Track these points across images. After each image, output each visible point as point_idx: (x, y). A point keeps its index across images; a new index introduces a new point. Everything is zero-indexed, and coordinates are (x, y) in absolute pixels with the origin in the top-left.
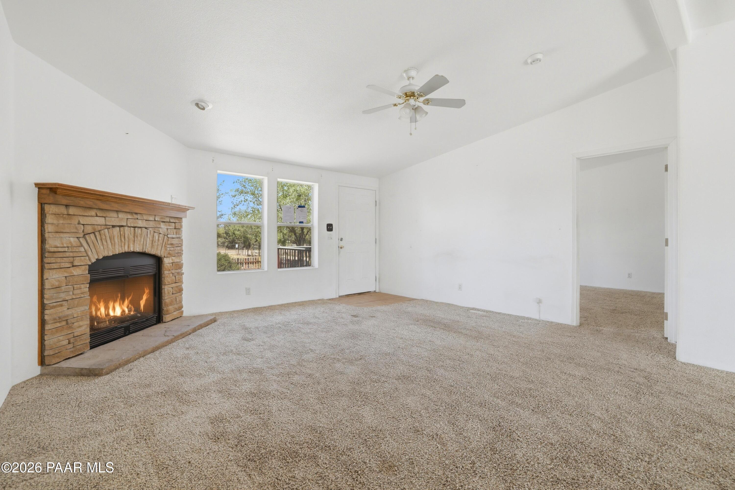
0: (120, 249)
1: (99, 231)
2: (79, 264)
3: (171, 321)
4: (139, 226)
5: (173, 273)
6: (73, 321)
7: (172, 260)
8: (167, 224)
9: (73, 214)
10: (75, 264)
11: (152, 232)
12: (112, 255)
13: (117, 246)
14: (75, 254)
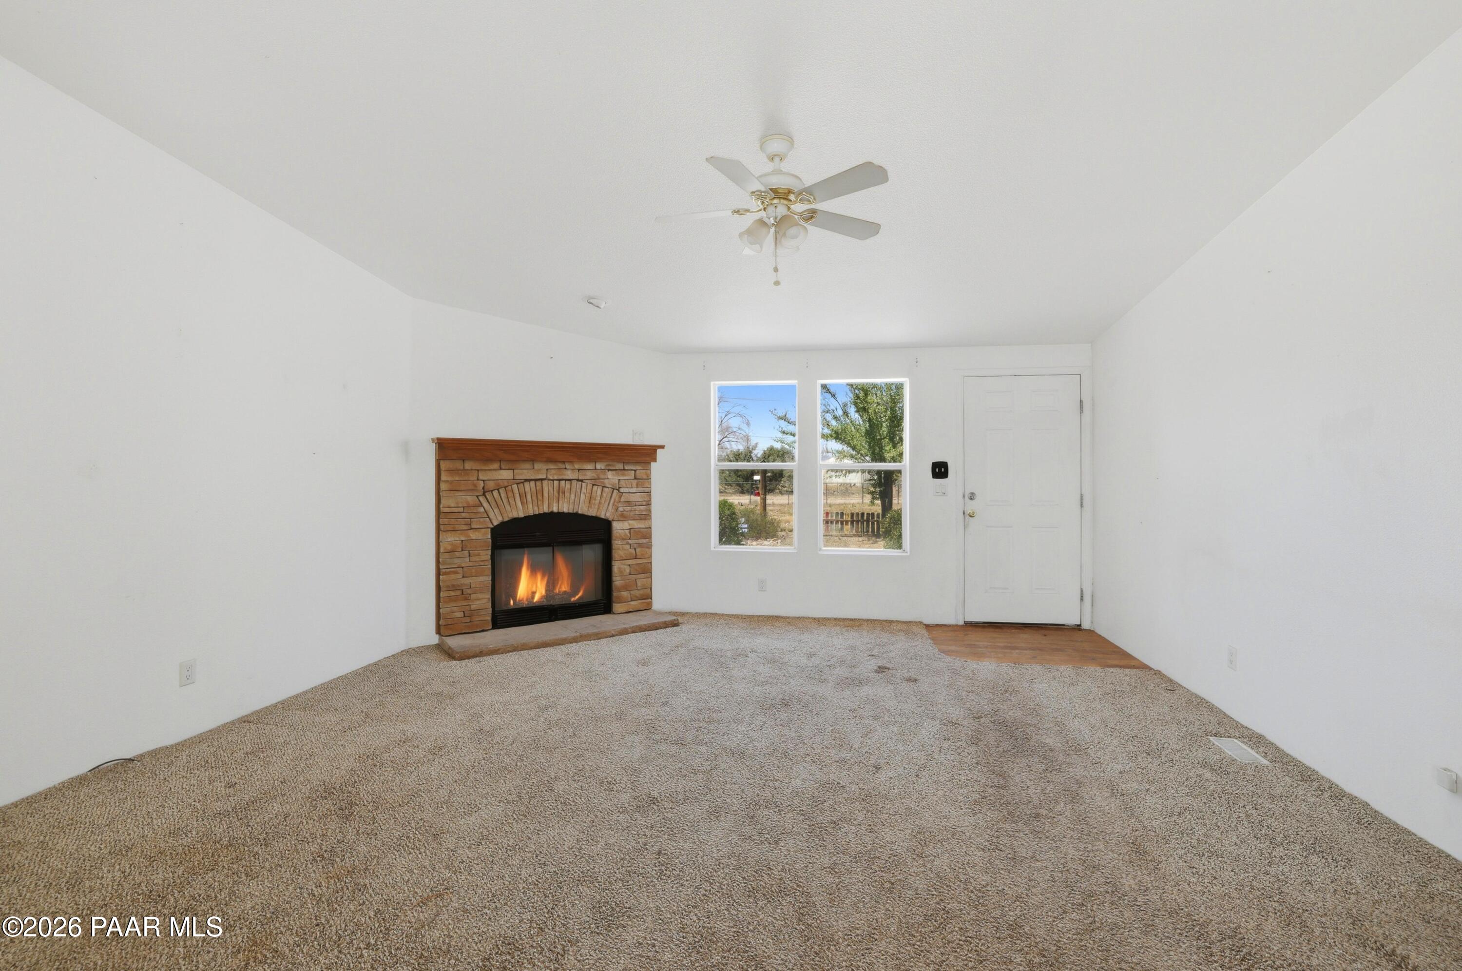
0: (536, 508)
1: (505, 487)
2: (478, 527)
3: (626, 613)
4: (567, 478)
5: (630, 544)
6: (469, 591)
7: (629, 525)
8: (620, 472)
9: (469, 469)
10: (473, 527)
11: (590, 486)
12: (523, 516)
13: (530, 506)
14: (472, 515)
